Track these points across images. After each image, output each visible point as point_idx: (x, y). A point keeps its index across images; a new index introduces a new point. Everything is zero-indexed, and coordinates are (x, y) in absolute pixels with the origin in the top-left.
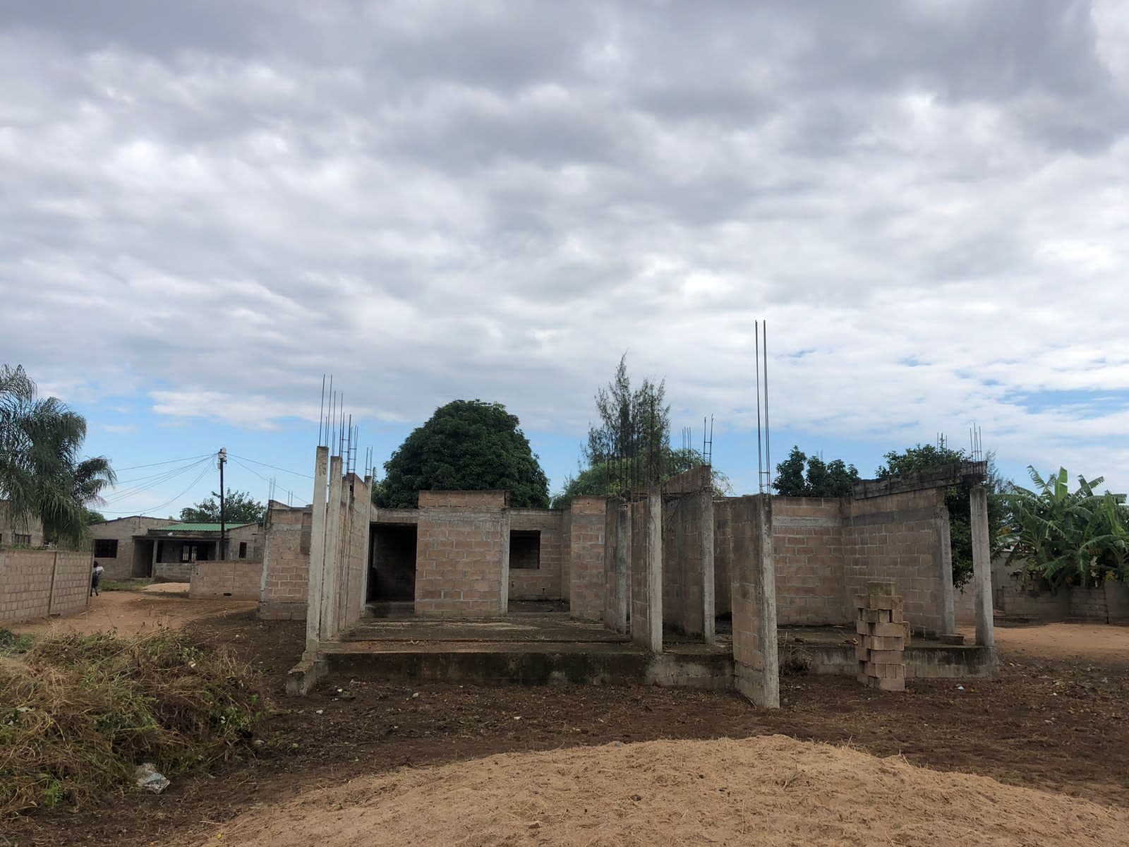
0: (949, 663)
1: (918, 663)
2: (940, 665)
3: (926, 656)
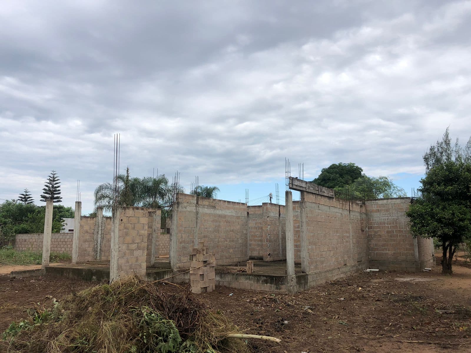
0: (267, 283)
1: (252, 282)
2: (262, 284)
3: (256, 279)
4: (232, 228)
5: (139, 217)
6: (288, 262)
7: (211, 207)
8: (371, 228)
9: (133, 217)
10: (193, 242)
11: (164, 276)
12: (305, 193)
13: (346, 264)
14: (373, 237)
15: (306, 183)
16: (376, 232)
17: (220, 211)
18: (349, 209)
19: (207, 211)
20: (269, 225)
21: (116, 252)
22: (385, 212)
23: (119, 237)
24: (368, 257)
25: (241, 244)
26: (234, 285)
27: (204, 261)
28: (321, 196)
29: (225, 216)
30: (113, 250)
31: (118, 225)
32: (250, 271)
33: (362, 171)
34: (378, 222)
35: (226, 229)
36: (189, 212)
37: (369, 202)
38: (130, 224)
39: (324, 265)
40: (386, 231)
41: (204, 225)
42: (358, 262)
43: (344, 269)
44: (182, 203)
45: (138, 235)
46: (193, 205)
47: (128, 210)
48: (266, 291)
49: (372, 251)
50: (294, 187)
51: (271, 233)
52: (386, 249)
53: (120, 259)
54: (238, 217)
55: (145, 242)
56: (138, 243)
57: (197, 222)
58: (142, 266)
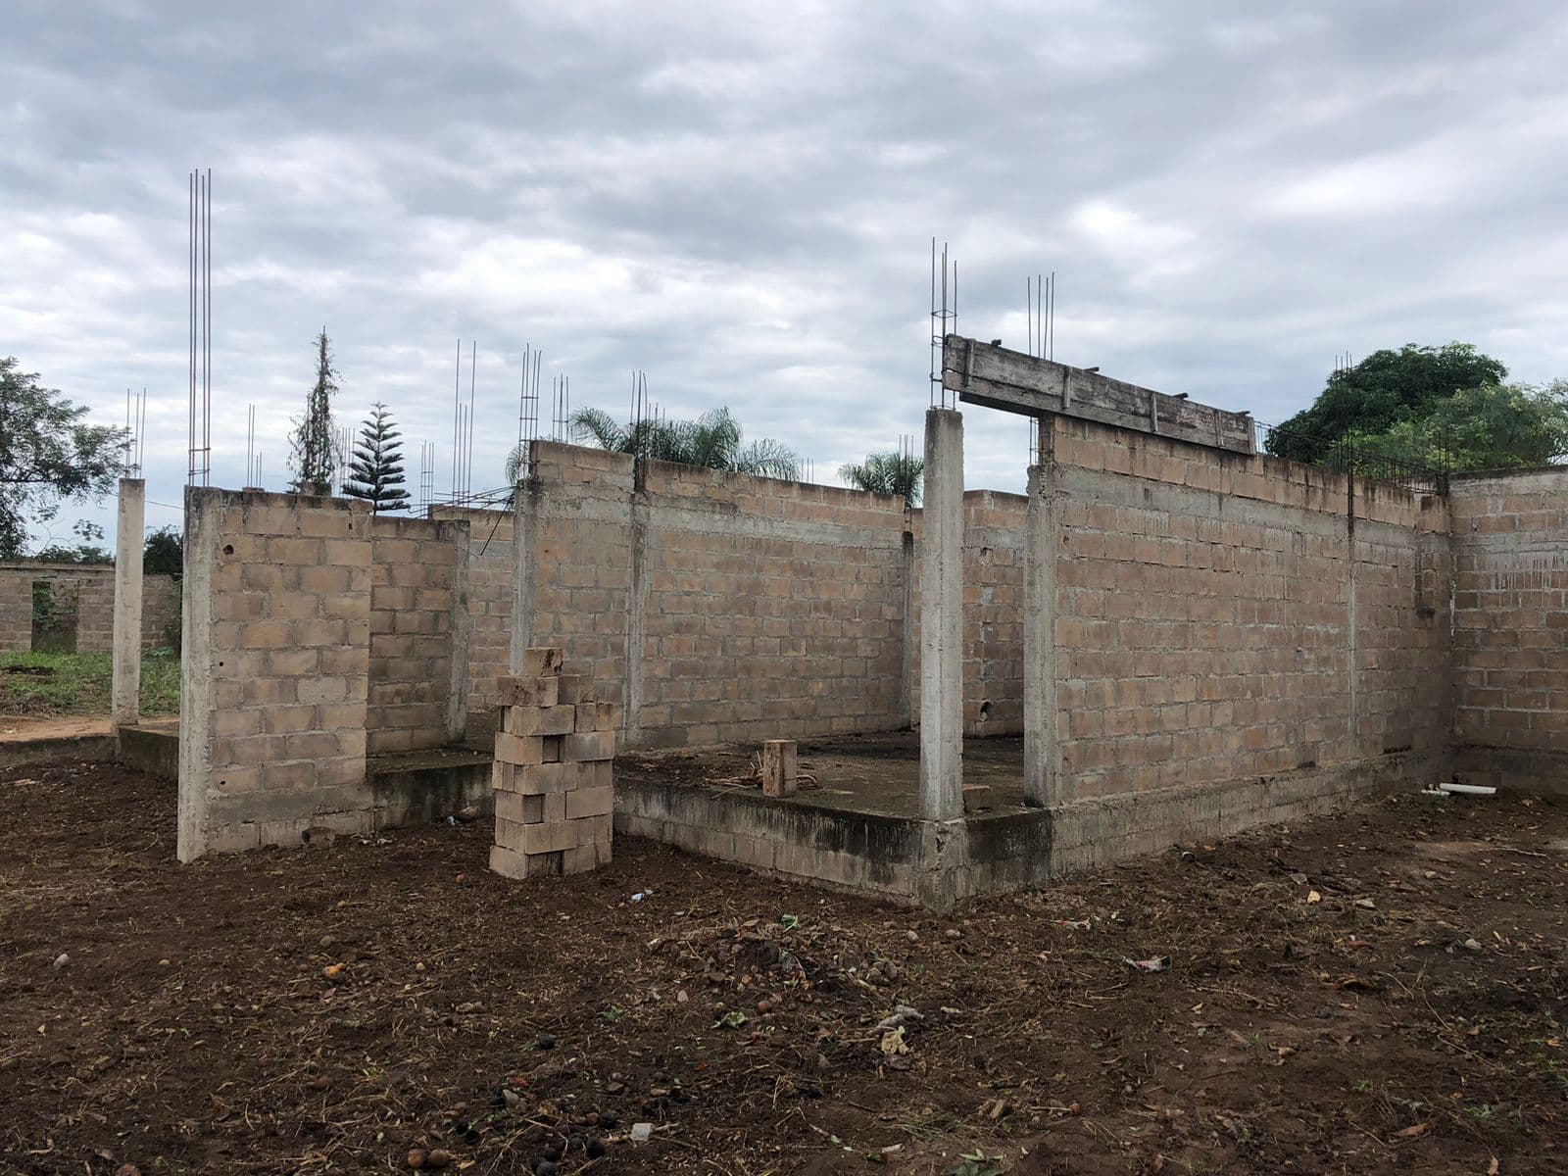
0: (836, 847)
1: (780, 837)
2: (818, 848)
3: (796, 824)
4: (825, 597)
5: (322, 539)
6: (929, 757)
7: (713, 505)
8: (1472, 600)
9: (289, 537)
10: (617, 648)
11: (466, 786)
12: (1059, 425)
13: (1312, 764)
14: (1478, 640)
15: (1066, 372)
16: (1492, 620)
17: (762, 524)
18: (1350, 514)
19: (688, 520)
20: (986, 585)
21: (199, 683)
22: (1543, 528)
23: (216, 622)
24: (1452, 731)
25: (870, 663)
26: (715, 845)
27: (545, 738)
28: (1171, 442)
29: (785, 548)
30: (186, 676)
31: (212, 572)
32: (776, 785)
33: (1504, 373)
34: (1505, 576)
35: (791, 598)
36: (596, 523)
37: (1468, 483)
38: (274, 570)
39: (1171, 767)
40: (1544, 615)
41: (673, 581)
42: (1386, 752)
43: (1299, 786)
44: (554, 484)
45: (322, 613)
46: (619, 494)
47: (264, 509)
48: (834, 883)
49: (1473, 705)
50: (983, 390)
51: (1000, 616)
52: (1540, 698)
53: (222, 716)
54: (855, 553)
55: (361, 646)
56: (318, 649)
57: (637, 568)
58: (345, 746)
